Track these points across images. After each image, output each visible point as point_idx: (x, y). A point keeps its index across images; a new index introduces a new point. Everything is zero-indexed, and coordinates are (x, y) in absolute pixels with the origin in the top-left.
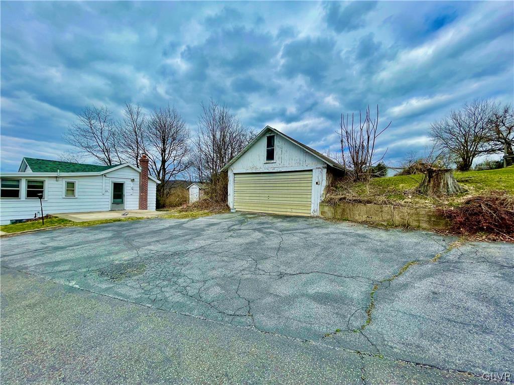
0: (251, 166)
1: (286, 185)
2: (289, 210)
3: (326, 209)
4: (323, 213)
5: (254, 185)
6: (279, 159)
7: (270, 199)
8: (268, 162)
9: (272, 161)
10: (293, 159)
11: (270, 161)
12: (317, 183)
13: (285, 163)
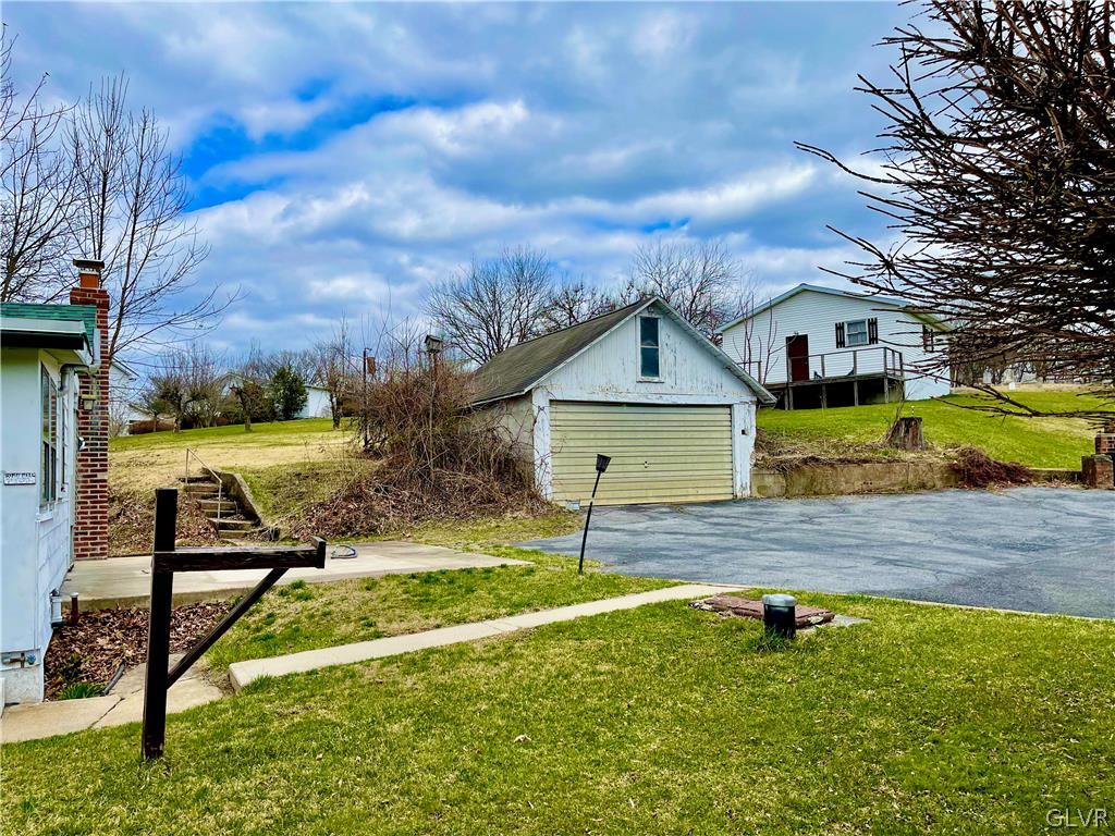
0: (603, 384)
1: (682, 435)
2: (691, 491)
3: (769, 480)
4: (761, 489)
5: (606, 435)
6: (670, 374)
7: (651, 468)
8: (646, 378)
9: (656, 379)
10: (700, 379)
11: (650, 379)
12: (743, 432)
13: (684, 386)
